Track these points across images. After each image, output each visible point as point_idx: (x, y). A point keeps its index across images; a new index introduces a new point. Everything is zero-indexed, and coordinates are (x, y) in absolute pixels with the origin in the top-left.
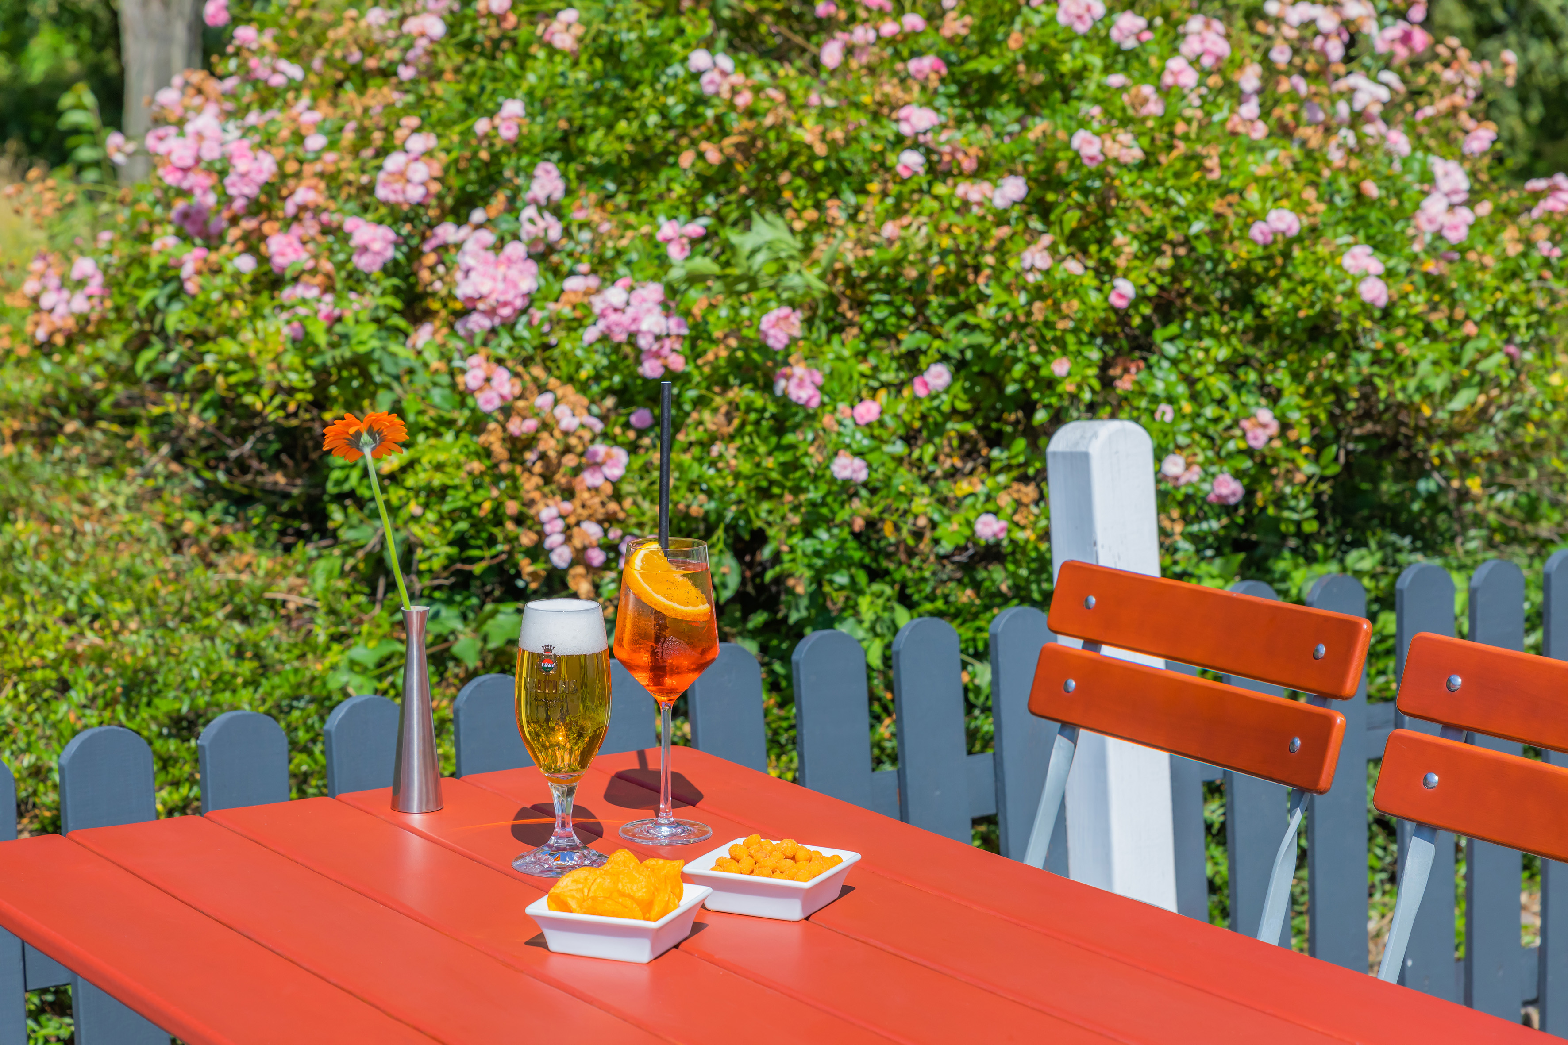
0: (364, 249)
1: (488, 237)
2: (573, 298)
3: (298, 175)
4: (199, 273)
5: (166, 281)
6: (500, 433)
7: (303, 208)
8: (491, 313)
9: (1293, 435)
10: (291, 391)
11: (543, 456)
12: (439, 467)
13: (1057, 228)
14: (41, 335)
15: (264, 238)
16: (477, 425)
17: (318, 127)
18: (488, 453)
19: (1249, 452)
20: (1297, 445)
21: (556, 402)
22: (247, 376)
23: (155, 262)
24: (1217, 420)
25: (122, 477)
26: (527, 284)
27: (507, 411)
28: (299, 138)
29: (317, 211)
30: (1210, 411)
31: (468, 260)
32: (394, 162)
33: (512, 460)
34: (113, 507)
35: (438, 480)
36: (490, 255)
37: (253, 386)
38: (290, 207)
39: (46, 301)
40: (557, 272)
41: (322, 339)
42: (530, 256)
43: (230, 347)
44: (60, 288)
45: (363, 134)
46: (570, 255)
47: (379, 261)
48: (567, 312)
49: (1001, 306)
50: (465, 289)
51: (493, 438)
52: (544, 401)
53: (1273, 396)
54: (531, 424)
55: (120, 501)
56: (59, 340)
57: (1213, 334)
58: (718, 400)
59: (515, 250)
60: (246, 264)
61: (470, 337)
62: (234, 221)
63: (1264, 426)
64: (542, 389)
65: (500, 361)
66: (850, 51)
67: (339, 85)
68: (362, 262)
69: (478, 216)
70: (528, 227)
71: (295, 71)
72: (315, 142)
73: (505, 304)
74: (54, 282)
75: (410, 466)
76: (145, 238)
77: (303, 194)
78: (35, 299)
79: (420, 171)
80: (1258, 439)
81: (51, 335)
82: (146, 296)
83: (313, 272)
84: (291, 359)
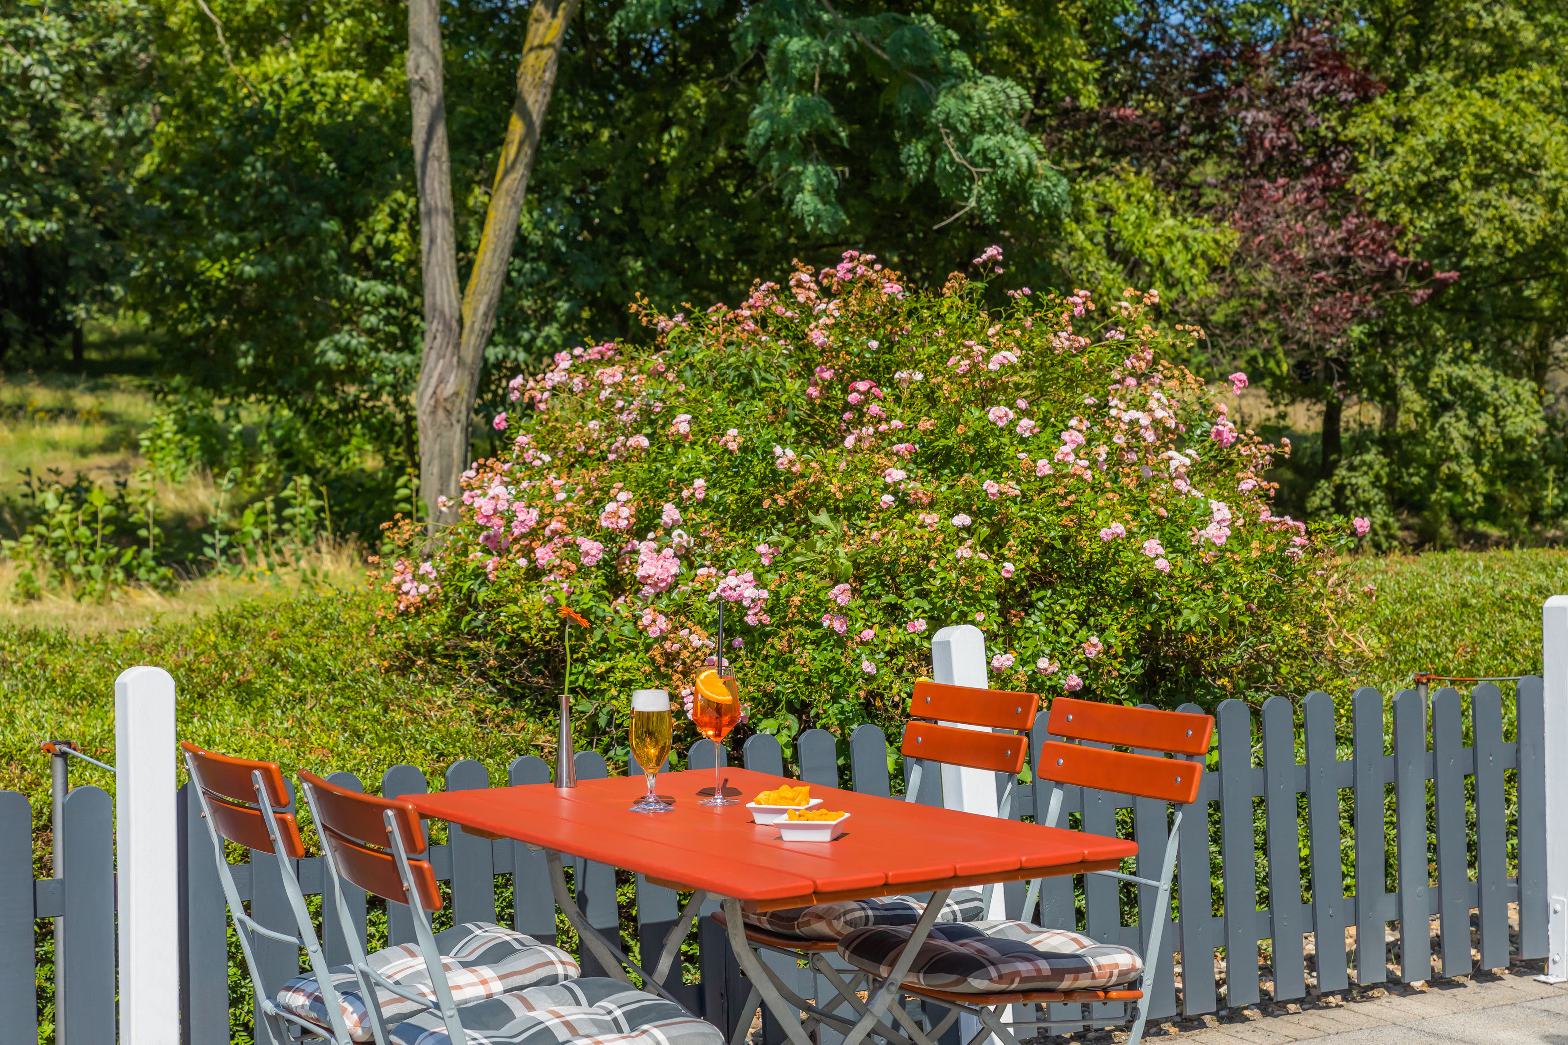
0: (587, 554)
1: (654, 545)
2: (701, 579)
3: (551, 515)
4: (496, 569)
5: (477, 576)
6: (660, 650)
7: (554, 532)
8: (655, 585)
9: (1112, 652)
10: (548, 630)
11: (684, 663)
12: (627, 670)
13: (976, 536)
14: (402, 607)
15: (532, 550)
16: (648, 648)
17: (562, 487)
18: (653, 661)
19: (1087, 662)
20: (1115, 657)
21: (691, 633)
22: (523, 624)
23: (471, 566)
24: (1067, 644)
25: (450, 689)
26: (674, 570)
27: (663, 638)
28: (552, 494)
29: (562, 535)
30: (1064, 639)
31: (642, 557)
32: (610, 507)
33: (666, 665)
34: (445, 704)
35: (627, 676)
36: (655, 555)
37: (527, 628)
38: (547, 532)
39: (405, 587)
40: (691, 566)
41: (564, 602)
42: (676, 556)
43: (513, 608)
44: (412, 581)
45: (589, 491)
46: (700, 555)
47: (595, 560)
48: (698, 586)
49: (942, 579)
50: (640, 572)
51: (656, 653)
52: (684, 632)
53: (1102, 630)
54: (677, 646)
55: (449, 701)
56: (412, 610)
57: (1068, 595)
58: (783, 633)
59: (668, 552)
60: (523, 562)
61: (646, 598)
62: (516, 541)
63: (1095, 646)
64: (683, 626)
65: (661, 612)
66: (859, 440)
67: (573, 465)
68: (585, 561)
69: (651, 535)
70: (677, 540)
71: (547, 458)
72: (561, 496)
73: (663, 580)
74: (409, 577)
75: (611, 670)
76: (465, 553)
77: (554, 525)
78: (399, 587)
79: (625, 512)
80: (1092, 653)
81: (407, 607)
82: (466, 586)
83: (560, 567)
84: (546, 614)
